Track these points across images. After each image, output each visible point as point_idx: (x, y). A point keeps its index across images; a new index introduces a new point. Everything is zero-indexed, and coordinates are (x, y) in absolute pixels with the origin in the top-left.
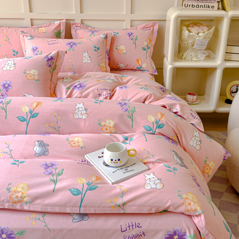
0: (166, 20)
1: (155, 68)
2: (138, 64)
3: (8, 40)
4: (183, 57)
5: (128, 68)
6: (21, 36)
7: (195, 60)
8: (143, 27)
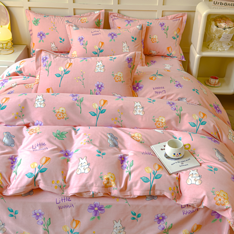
0: (195, 11)
1: (183, 55)
2: (168, 52)
3: (55, 29)
4: (210, 47)
5: (159, 54)
6: (67, 25)
7: (220, 50)
8: (173, 17)
